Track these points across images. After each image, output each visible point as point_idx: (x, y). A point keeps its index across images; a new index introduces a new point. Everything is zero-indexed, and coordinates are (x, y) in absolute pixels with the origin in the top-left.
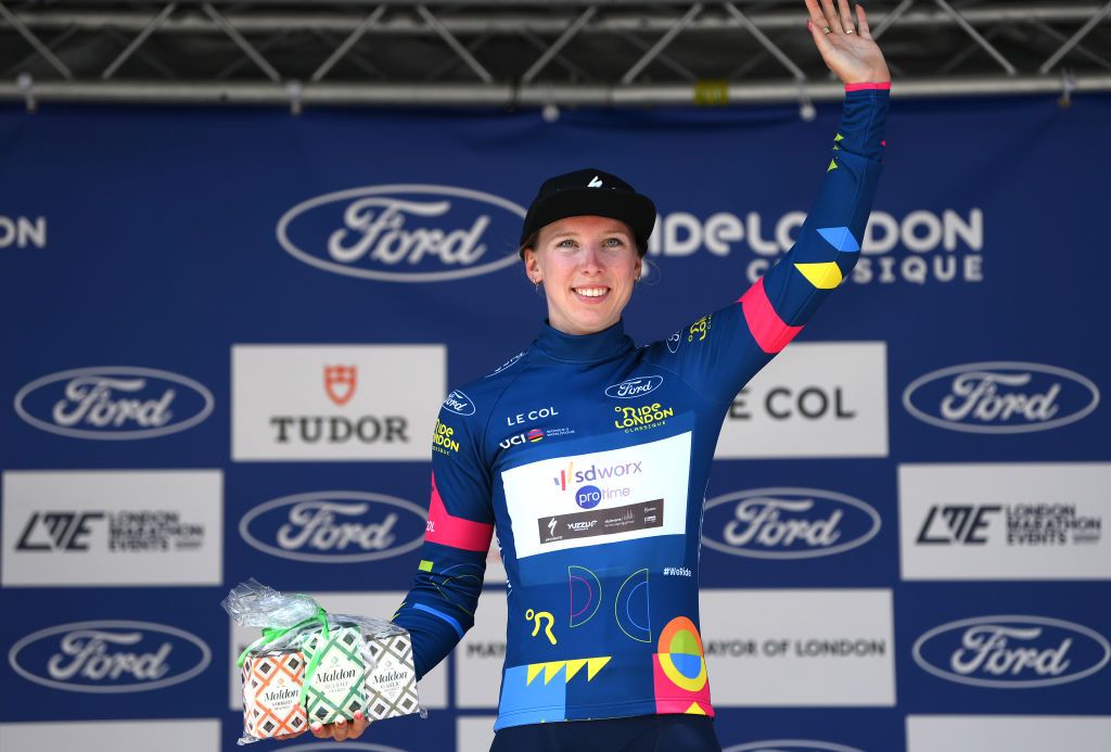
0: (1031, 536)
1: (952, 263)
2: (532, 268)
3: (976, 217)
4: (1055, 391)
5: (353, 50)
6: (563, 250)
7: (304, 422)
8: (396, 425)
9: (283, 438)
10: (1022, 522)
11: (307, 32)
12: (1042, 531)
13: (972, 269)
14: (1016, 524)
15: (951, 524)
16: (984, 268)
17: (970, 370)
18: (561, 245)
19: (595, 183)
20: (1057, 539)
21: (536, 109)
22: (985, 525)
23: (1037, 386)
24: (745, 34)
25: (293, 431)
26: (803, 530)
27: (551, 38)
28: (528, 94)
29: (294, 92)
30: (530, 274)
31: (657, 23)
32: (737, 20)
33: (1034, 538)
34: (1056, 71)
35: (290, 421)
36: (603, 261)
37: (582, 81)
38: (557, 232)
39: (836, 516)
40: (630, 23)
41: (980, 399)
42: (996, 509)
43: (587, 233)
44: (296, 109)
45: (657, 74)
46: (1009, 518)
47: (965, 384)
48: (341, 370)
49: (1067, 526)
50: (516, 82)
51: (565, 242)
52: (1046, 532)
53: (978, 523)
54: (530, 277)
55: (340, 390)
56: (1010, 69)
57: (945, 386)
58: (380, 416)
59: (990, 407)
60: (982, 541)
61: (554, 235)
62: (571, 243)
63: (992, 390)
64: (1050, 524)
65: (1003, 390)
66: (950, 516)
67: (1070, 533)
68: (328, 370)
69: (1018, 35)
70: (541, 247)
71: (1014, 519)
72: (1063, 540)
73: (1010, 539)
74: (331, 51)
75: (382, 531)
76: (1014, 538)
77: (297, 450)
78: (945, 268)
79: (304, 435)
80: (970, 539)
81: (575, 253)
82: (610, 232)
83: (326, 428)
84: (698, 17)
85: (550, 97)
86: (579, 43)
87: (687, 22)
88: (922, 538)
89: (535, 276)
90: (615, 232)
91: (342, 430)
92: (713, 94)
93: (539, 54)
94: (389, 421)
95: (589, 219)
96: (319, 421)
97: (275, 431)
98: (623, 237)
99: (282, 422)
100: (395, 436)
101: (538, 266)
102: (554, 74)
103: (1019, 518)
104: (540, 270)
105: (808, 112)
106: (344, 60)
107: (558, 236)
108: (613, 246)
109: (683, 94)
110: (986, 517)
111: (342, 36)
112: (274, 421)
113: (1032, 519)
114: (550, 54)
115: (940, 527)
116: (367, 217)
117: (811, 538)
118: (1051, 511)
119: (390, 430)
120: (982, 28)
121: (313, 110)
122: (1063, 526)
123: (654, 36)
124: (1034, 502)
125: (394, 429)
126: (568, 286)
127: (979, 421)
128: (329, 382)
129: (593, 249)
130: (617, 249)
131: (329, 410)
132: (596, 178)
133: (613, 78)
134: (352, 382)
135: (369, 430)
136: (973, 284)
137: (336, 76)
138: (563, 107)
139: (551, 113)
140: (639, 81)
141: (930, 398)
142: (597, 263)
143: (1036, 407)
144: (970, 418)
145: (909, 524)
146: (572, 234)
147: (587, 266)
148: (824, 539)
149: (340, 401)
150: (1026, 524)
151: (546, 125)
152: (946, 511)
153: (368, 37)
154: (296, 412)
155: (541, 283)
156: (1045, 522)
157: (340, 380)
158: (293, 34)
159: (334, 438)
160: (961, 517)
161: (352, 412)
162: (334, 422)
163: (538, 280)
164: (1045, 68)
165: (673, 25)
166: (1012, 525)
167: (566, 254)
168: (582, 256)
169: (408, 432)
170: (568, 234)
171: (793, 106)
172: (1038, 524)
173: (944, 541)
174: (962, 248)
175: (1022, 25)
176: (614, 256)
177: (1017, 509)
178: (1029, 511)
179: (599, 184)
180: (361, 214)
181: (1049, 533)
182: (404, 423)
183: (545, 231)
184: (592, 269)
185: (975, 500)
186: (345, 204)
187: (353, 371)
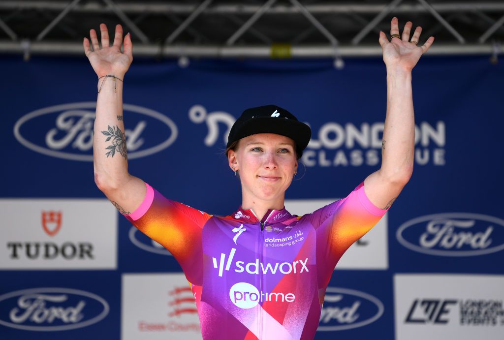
0: (475, 320)
1: (427, 154)
2: (233, 162)
3: (441, 127)
4: (489, 231)
5: (62, 21)
6: (254, 153)
7: (28, 246)
8: (86, 248)
9: (15, 255)
10: (470, 310)
11: (33, 10)
12: (482, 316)
13: (438, 158)
14: (466, 312)
15: (427, 310)
16: (446, 157)
17: (437, 218)
18: (253, 150)
19: (275, 114)
20: (491, 322)
21: (174, 59)
22: (447, 312)
23: (478, 228)
24: (301, 16)
25: (21, 252)
26: (337, 313)
27: (183, 17)
28: (170, 50)
29: (25, 46)
30: (231, 165)
31: (248, 9)
32: (297, 8)
33: (477, 321)
34: (489, 41)
35: (20, 245)
36: (277, 162)
37: (204, 42)
38: (251, 142)
39: (356, 305)
40: (232, 9)
41: (444, 236)
42: (453, 302)
43: (270, 143)
44: (27, 57)
45: (248, 40)
46: (462, 308)
47: (434, 226)
48: (52, 214)
49: (497, 314)
50: (162, 43)
51: (256, 148)
52: (484, 317)
53: (443, 311)
54: (231, 167)
55: (51, 226)
56: (461, 39)
57: (422, 227)
58: (76, 242)
59: (450, 240)
60: (445, 322)
61: (249, 143)
62: (259, 150)
63: (451, 230)
64: (486, 313)
65: (457, 230)
66: (426, 306)
67: (499, 319)
68: (44, 215)
69: (466, 20)
70: (240, 149)
71: (465, 309)
72: (494, 323)
73: (462, 321)
74: (48, 22)
75: (75, 311)
76: (464, 321)
77: (23, 263)
78: (422, 156)
79: (28, 254)
80: (438, 321)
81: (261, 155)
82: (282, 144)
83: (42, 250)
84: (273, 6)
85: (184, 52)
86: (200, 20)
87: (266, 9)
88: (409, 320)
89: (234, 167)
90: (285, 144)
91: (52, 251)
92: (282, 52)
93: (176, 26)
94: (81, 246)
95: (270, 135)
96: (37, 246)
97: (10, 251)
98: (290, 148)
99: (14, 246)
100: (86, 256)
101: (237, 161)
102: (186, 39)
103: (468, 309)
104: (238, 164)
105: (339, 64)
106: (56, 28)
107: (252, 143)
108: (284, 153)
109: (264, 51)
110: (448, 307)
111: (55, 13)
112: (9, 245)
113: (476, 309)
114: (183, 26)
115: (419, 313)
116: (70, 122)
117: (340, 318)
118: (487, 304)
119: (82, 251)
120: (444, 15)
121: (37, 57)
122: (494, 314)
123: (247, 17)
124: (477, 298)
125: (85, 250)
126: (256, 174)
127: (443, 249)
128: (44, 221)
129: (272, 154)
130: (285, 155)
131: (44, 238)
132: (276, 111)
133: (221, 41)
134: (59, 222)
135: (69, 251)
136: (439, 167)
137: (52, 37)
138: (191, 59)
139: (184, 62)
140: (238, 43)
141: (414, 234)
142: (274, 162)
143: (478, 240)
144: (438, 247)
145: (401, 310)
146: (261, 143)
147: (268, 163)
148: (349, 319)
149: (50, 233)
150: (472, 313)
151: (181, 70)
152: (424, 303)
153: (72, 14)
154: (23, 240)
155: (237, 171)
156: (483, 311)
157: (52, 220)
158: (25, 11)
159: (47, 255)
160: (432, 307)
161: (59, 240)
162: (47, 246)
163: (236, 169)
164: (483, 39)
165: (258, 10)
166: (464, 313)
167: (256, 156)
168: (265, 157)
169: (94, 253)
170: (258, 143)
171: (330, 60)
172: (479, 312)
173: (421, 321)
174: (432, 145)
175: (469, 14)
176: (284, 159)
177: (467, 303)
178: (473, 304)
179: (278, 115)
180: (66, 120)
181: (486, 318)
182: (90, 247)
183: (243, 141)
184: (271, 166)
185: (442, 296)
186: (56, 115)
187: (60, 215)
